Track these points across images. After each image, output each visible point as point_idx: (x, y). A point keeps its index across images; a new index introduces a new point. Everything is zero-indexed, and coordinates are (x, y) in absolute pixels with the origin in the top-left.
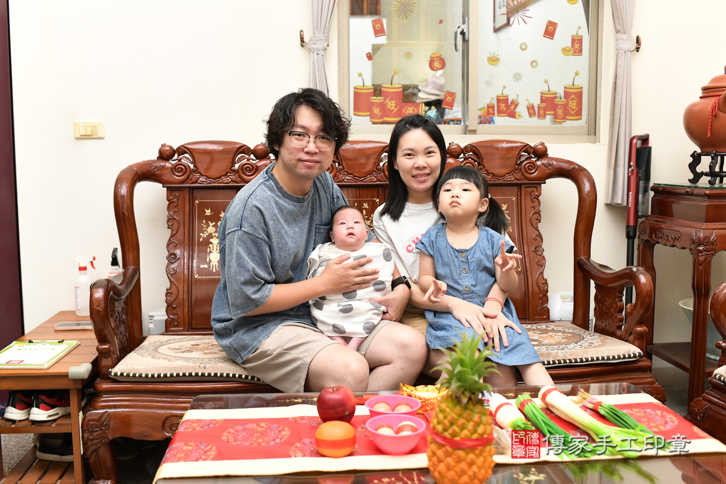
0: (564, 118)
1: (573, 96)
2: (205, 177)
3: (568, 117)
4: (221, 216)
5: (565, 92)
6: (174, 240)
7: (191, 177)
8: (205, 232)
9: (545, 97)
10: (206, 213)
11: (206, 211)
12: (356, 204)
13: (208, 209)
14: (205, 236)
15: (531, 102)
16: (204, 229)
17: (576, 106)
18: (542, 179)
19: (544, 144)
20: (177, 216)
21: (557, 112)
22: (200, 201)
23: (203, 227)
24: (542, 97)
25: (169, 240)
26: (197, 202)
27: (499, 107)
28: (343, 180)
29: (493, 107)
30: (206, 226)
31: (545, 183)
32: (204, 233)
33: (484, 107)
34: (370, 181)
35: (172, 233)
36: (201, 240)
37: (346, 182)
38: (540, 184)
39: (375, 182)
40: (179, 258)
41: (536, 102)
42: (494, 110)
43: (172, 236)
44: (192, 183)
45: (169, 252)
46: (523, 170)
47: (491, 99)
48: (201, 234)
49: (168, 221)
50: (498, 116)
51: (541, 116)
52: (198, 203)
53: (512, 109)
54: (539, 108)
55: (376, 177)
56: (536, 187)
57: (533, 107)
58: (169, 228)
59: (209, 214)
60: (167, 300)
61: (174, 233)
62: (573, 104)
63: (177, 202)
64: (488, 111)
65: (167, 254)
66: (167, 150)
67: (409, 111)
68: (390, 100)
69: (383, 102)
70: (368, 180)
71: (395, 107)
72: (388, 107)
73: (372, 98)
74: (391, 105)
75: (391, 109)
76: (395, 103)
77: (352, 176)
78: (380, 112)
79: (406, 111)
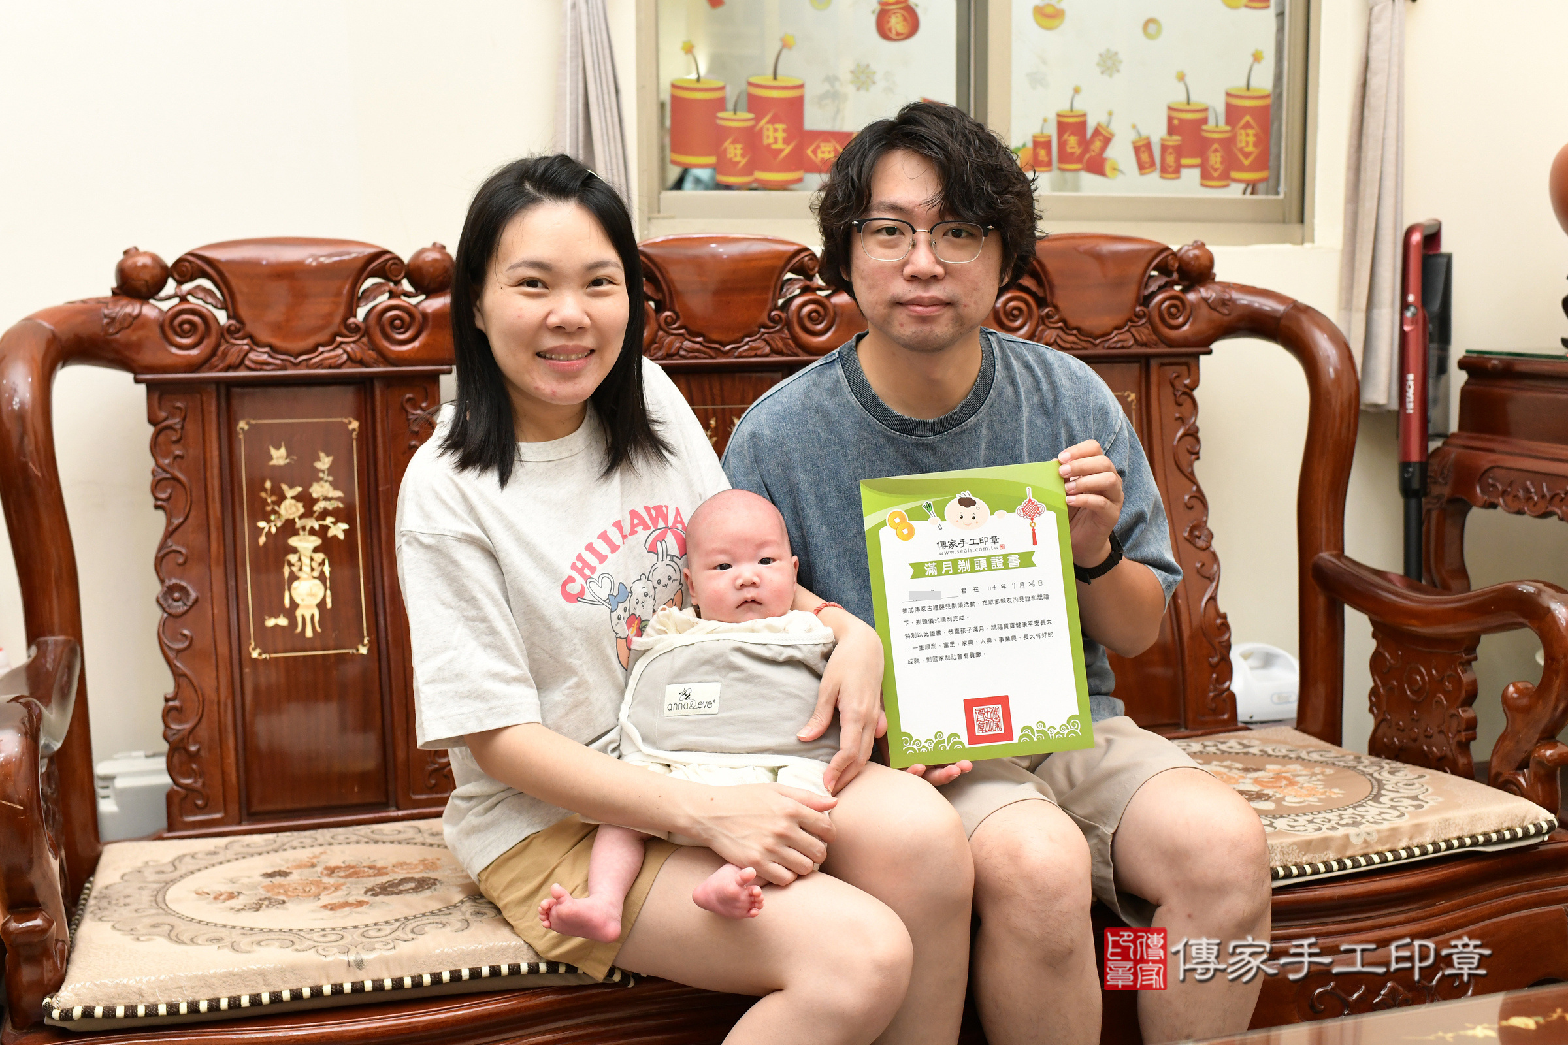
0: (1225, 177)
1: (1248, 118)
2: (267, 349)
3: (1234, 175)
4: (318, 465)
5: (1229, 107)
6: (178, 544)
7: (222, 348)
8: (273, 517)
9: (1180, 120)
10: (271, 458)
11: (273, 452)
12: (713, 422)
13: (278, 448)
14: (274, 530)
15: (1144, 133)
16: (269, 508)
17: (1255, 145)
18: (1203, 343)
19: (1203, 245)
20: (181, 470)
21: (1208, 160)
22: (253, 422)
23: (265, 502)
24: (1170, 119)
25: (162, 546)
26: (242, 425)
27: (1062, 145)
28: (677, 353)
29: (1047, 145)
30: (274, 498)
31: (1210, 352)
32: (269, 521)
33: (1024, 146)
34: (753, 353)
35: (169, 523)
36: (262, 540)
37: (684, 357)
38: (1196, 356)
39: (767, 356)
40: (196, 601)
41: (1157, 132)
42: (1049, 153)
43: (169, 534)
44: (228, 369)
45: (162, 581)
46: (1157, 319)
47: (1041, 122)
48: (262, 524)
49: (156, 487)
50: (1061, 169)
51: (1171, 171)
52: (246, 427)
53: (1097, 150)
54: (1164, 148)
55: (768, 343)
56: (1186, 364)
57: (1148, 146)
58: (157, 507)
59: (282, 462)
60: (170, 733)
61: (176, 522)
62: (1247, 140)
63: (182, 428)
64: (1035, 155)
65: (156, 588)
66: (145, 266)
67: (823, 152)
68: (771, 122)
69: (753, 127)
70: (745, 351)
71: (786, 141)
72: (766, 142)
73: (721, 115)
74: (775, 135)
75: (774, 146)
76: (784, 131)
77: (700, 339)
78: (743, 156)
79: (815, 152)
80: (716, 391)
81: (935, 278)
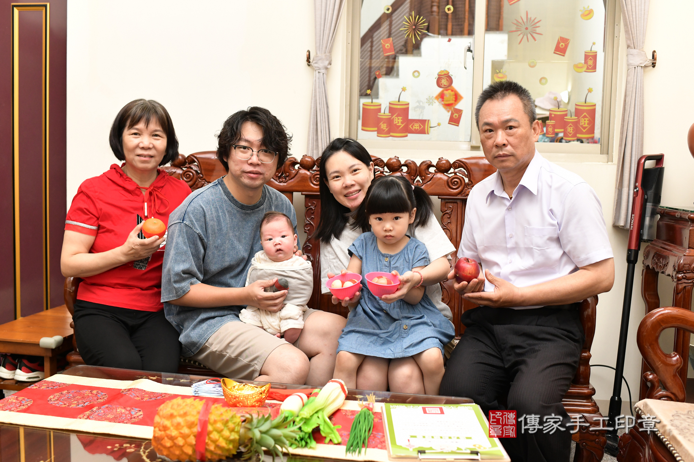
1: (585, 114)
5: (577, 110)
7: (197, 182)
17: (588, 124)
21: (567, 129)
62: (584, 122)
67: (415, 127)
68: (397, 116)
69: (390, 118)
71: (402, 123)
72: (395, 123)
73: (379, 114)
74: (398, 121)
75: (398, 124)
76: (401, 119)
78: (386, 128)
79: (412, 126)
81: (258, 165)
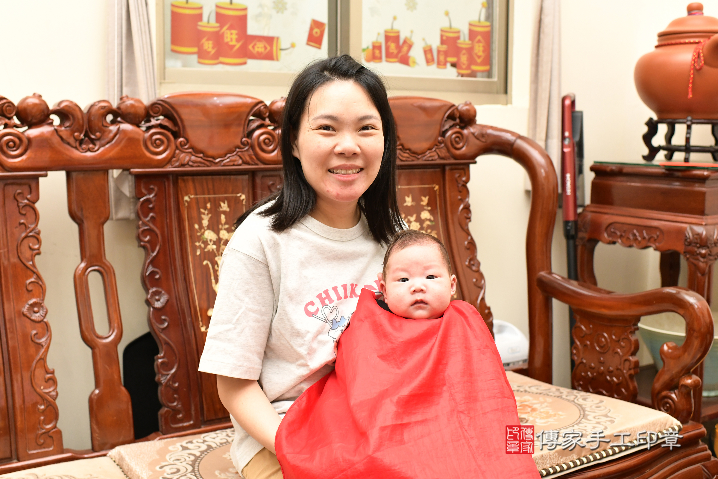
0: (469, 68)
1: (479, 37)
3: (473, 67)
5: (470, 31)
9: (446, 37)
12: (209, 205)
15: (429, 43)
17: (483, 52)
18: (472, 158)
21: (460, 58)
24: (442, 36)
27: (387, 48)
28: (188, 164)
29: (380, 48)
31: (475, 163)
33: (368, 48)
34: (232, 163)
37: (192, 166)
38: (468, 165)
39: (240, 165)
41: (435, 43)
42: (381, 52)
46: (450, 144)
47: (376, 35)
50: (387, 61)
51: (442, 64)
53: (405, 52)
54: (438, 52)
55: (241, 158)
56: (463, 169)
57: (431, 50)
62: (479, 49)
64: (374, 54)
67: (258, 48)
68: (229, 29)
69: (218, 32)
70: (228, 162)
71: (238, 40)
72: (226, 40)
73: (200, 23)
74: (231, 37)
75: (230, 43)
76: (236, 34)
77: (201, 155)
78: (213, 48)
79: (253, 47)
80: (210, 186)
